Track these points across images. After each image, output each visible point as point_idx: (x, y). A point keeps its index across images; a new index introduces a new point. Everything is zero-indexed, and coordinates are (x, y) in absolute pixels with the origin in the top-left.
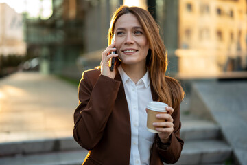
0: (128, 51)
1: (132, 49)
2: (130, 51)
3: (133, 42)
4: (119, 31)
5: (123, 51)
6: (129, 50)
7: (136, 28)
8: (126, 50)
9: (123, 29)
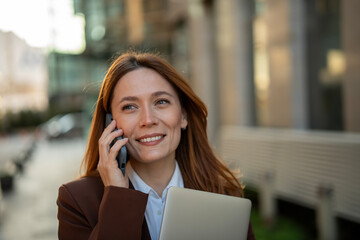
0: (149, 140)
1: (155, 135)
2: (154, 139)
3: (156, 121)
4: (126, 103)
5: (138, 140)
6: (150, 136)
7: (157, 94)
8: (146, 137)
9: (134, 99)
